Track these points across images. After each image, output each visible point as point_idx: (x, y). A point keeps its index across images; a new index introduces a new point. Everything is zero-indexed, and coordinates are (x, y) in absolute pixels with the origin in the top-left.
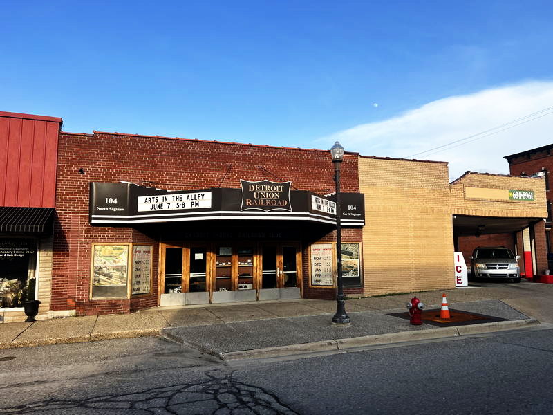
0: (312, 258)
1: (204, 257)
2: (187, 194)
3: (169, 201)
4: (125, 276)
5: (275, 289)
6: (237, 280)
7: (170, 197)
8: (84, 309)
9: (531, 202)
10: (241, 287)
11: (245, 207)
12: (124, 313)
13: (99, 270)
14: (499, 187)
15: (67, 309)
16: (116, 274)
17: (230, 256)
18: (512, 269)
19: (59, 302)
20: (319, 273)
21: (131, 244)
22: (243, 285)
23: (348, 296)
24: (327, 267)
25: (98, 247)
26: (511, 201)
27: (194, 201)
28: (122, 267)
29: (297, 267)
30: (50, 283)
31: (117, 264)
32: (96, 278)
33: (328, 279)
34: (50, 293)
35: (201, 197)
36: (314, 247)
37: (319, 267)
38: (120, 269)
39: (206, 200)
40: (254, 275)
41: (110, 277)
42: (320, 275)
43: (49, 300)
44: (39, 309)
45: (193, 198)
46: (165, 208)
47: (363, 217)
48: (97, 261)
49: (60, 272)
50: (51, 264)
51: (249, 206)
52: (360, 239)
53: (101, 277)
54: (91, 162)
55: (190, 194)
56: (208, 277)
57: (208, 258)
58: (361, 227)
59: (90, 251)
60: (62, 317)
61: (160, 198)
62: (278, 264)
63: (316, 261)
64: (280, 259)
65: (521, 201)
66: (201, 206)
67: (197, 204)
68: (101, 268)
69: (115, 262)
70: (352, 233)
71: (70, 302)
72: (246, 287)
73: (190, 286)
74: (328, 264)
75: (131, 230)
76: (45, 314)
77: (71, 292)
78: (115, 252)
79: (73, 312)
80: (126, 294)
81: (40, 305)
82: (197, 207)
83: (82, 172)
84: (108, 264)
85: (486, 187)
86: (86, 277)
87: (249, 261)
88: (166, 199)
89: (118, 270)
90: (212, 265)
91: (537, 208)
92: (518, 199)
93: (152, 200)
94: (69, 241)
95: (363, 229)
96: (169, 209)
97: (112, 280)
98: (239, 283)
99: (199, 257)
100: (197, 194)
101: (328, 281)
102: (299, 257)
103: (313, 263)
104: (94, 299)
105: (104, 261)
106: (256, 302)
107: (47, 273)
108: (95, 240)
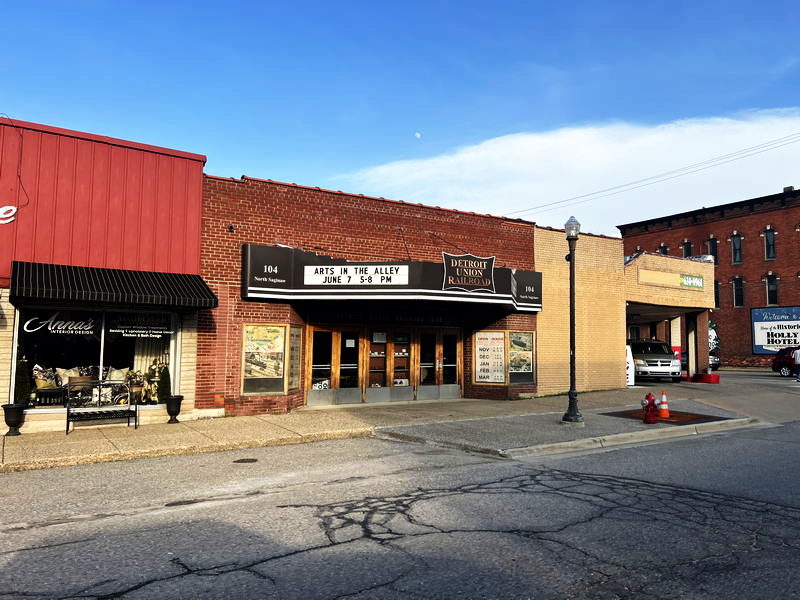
0: (477, 349)
1: (357, 344)
2: (375, 267)
3: (349, 274)
4: (281, 366)
5: (434, 387)
6: (392, 374)
7: (351, 269)
8: (235, 408)
9: (700, 290)
10: (396, 383)
11: (448, 286)
12: (280, 413)
13: (251, 358)
14: (671, 271)
15: (214, 408)
16: (271, 364)
17: (385, 345)
18: (674, 367)
19: (205, 399)
20: (486, 367)
21: (288, 326)
22: (398, 381)
23: (521, 395)
24: (496, 361)
25: (250, 328)
26: (682, 288)
27: (385, 275)
28: (278, 353)
29: (458, 360)
30: (194, 373)
31: (272, 351)
32: (248, 368)
33: (498, 374)
34: (194, 387)
35: (394, 272)
36: (479, 335)
37: (486, 360)
38: (274, 357)
39: (401, 276)
40: (411, 369)
41: (263, 366)
42: (488, 370)
43: (193, 395)
44: (182, 407)
45: (383, 271)
46: (344, 281)
47: (539, 301)
48: (248, 347)
49: (207, 360)
50: (195, 349)
51: (451, 285)
52: (533, 327)
53: (253, 366)
54: (243, 217)
55: (379, 267)
56: (360, 370)
57: (361, 345)
58: (536, 313)
59: (241, 333)
60: (209, 418)
61: (337, 269)
62: (437, 355)
63: (482, 353)
64: (439, 350)
65: (690, 288)
66: (394, 282)
67: (389, 279)
68: (253, 355)
69: (269, 347)
70: (527, 319)
71: (219, 399)
72: (401, 383)
73: (341, 380)
74: (497, 357)
75: (288, 307)
76: (189, 413)
77: (220, 385)
78: (270, 335)
79: (221, 411)
80: (283, 390)
81: (182, 402)
82: (389, 283)
83: (231, 229)
84: (261, 350)
85: (658, 270)
86: (236, 366)
87: (404, 351)
88: (346, 271)
89: (272, 358)
90: (365, 355)
91: (706, 296)
92: (689, 286)
93: (325, 272)
94: (217, 319)
95: (538, 316)
96: (350, 283)
97: (267, 371)
98: (395, 377)
99: (350, 343)
100: (388, 267)
101: (497, 377)
102: (459, 348)
103: (478, 355)
104: (246, 394)
105: (257, 346)
106: (412, 402)
107: (191, 360)
108: (247, 319)
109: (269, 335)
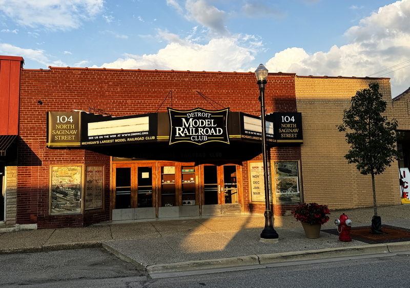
0: (252, 176)
1: (150, 175)
4: (79, 194)
6: (180, 197)
8: (45, 223)
10: (185, 203)
13: (56, 189)
15: (30, 223)
16: (71, 192)
19: (23, 216)
21: (83, 165)
22: (187, 201)
25: (55, 168)
28: (76, 185)
29: (238, 184)
30: (15, 200)
31: (72, 183)
32: (54, 196)
37: (257, 185)
40: (197, 192)
41: (66, 194)
43: (15, 214)
48: (54, 181)
49: (24, 190)
50: (16, 184)
52: (298, 156)
53: (58, 195)
54: (49, 94)
56: (154, 194)
57: (153, 176)
58: (299, 144)
59: (48, 172)
60: (26, 230)
62: (219, 181)
63: (254, 179)
64: (221, 177)
68: (58, 187)
69: (70, 181)
70: (291, 151)
71: (33, 217)
72: (189, 203)
75: (83, 152)
76: (13, 227)
77: (33, 208)
79: (35, 225)
83: (40, 103)
84: (64, 183)
86: (45, 195)
87: (192, 179)
89: (72, 189)
95: (301, 147)
97: (68, 198)
98: (183, 200)
99: (145, 175)
103: (252, 181)
104: (52, 214)
105: (60, 180)
107: (13, 191)
108: (53, 162)
109: (70, 172)
